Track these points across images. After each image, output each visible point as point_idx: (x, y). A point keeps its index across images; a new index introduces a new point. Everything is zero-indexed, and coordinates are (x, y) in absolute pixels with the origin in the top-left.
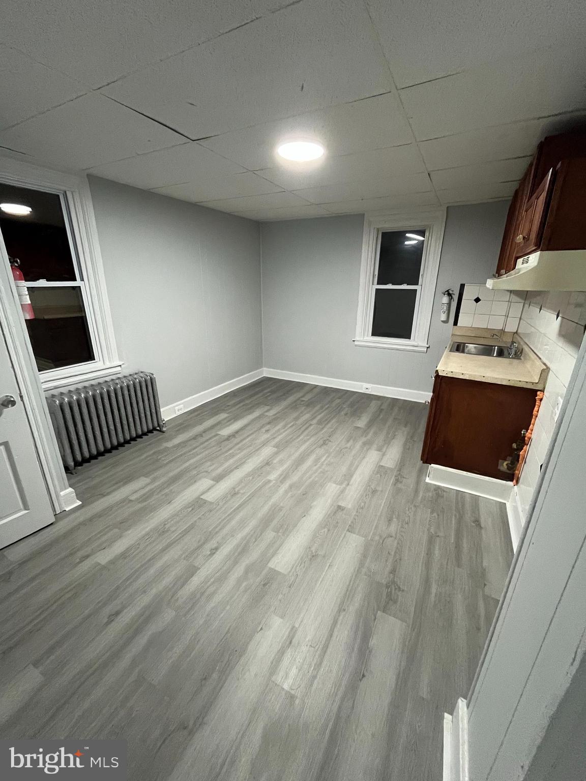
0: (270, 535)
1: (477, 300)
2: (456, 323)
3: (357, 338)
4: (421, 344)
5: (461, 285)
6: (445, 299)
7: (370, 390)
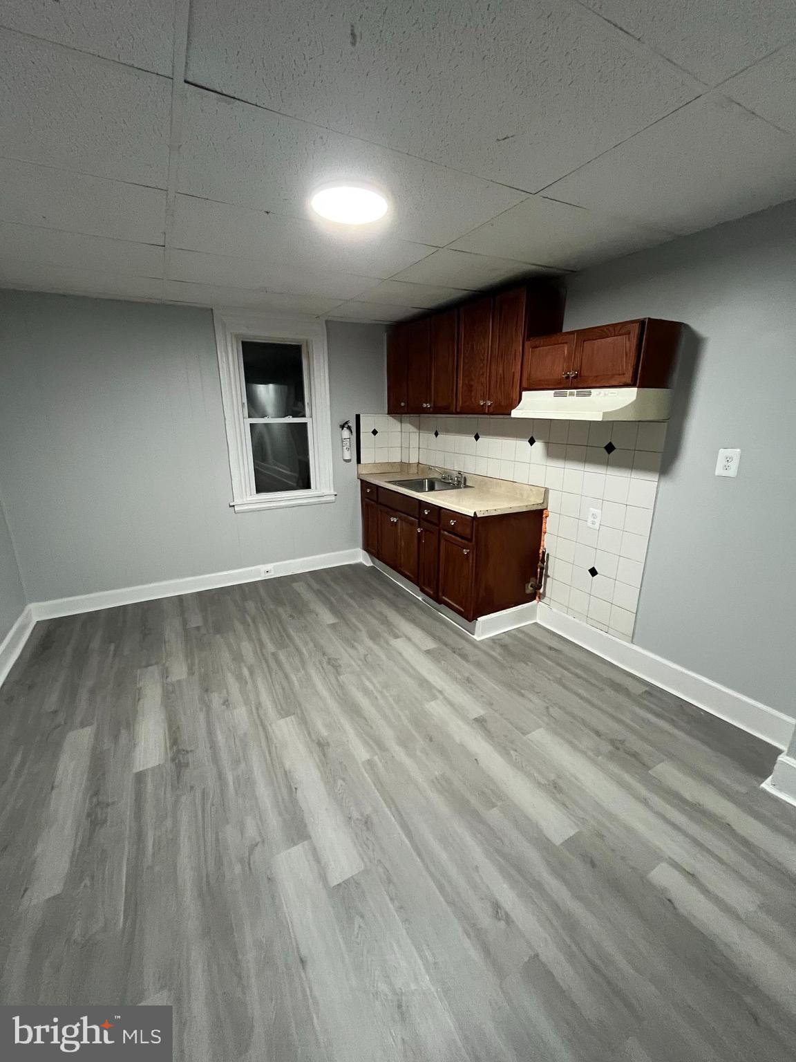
0: (494, 816)
1: (375, 432)
2: (359, 461)
3: (237, 501)
4: (327, 492)
5: (357, 415)
6: (346, 433)
7: (272, 573)
